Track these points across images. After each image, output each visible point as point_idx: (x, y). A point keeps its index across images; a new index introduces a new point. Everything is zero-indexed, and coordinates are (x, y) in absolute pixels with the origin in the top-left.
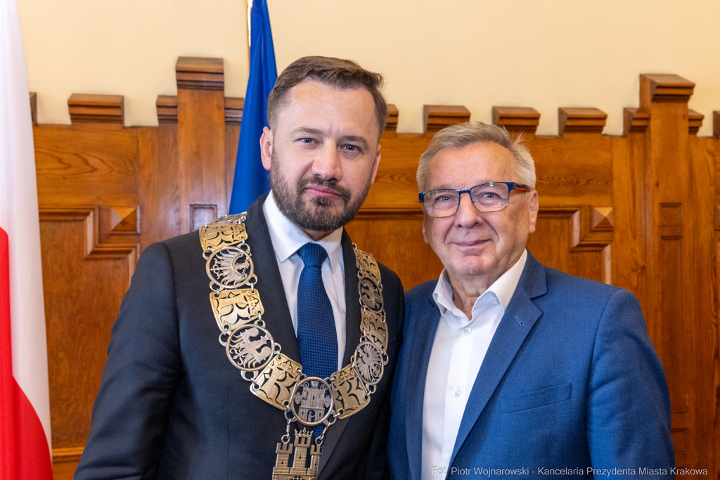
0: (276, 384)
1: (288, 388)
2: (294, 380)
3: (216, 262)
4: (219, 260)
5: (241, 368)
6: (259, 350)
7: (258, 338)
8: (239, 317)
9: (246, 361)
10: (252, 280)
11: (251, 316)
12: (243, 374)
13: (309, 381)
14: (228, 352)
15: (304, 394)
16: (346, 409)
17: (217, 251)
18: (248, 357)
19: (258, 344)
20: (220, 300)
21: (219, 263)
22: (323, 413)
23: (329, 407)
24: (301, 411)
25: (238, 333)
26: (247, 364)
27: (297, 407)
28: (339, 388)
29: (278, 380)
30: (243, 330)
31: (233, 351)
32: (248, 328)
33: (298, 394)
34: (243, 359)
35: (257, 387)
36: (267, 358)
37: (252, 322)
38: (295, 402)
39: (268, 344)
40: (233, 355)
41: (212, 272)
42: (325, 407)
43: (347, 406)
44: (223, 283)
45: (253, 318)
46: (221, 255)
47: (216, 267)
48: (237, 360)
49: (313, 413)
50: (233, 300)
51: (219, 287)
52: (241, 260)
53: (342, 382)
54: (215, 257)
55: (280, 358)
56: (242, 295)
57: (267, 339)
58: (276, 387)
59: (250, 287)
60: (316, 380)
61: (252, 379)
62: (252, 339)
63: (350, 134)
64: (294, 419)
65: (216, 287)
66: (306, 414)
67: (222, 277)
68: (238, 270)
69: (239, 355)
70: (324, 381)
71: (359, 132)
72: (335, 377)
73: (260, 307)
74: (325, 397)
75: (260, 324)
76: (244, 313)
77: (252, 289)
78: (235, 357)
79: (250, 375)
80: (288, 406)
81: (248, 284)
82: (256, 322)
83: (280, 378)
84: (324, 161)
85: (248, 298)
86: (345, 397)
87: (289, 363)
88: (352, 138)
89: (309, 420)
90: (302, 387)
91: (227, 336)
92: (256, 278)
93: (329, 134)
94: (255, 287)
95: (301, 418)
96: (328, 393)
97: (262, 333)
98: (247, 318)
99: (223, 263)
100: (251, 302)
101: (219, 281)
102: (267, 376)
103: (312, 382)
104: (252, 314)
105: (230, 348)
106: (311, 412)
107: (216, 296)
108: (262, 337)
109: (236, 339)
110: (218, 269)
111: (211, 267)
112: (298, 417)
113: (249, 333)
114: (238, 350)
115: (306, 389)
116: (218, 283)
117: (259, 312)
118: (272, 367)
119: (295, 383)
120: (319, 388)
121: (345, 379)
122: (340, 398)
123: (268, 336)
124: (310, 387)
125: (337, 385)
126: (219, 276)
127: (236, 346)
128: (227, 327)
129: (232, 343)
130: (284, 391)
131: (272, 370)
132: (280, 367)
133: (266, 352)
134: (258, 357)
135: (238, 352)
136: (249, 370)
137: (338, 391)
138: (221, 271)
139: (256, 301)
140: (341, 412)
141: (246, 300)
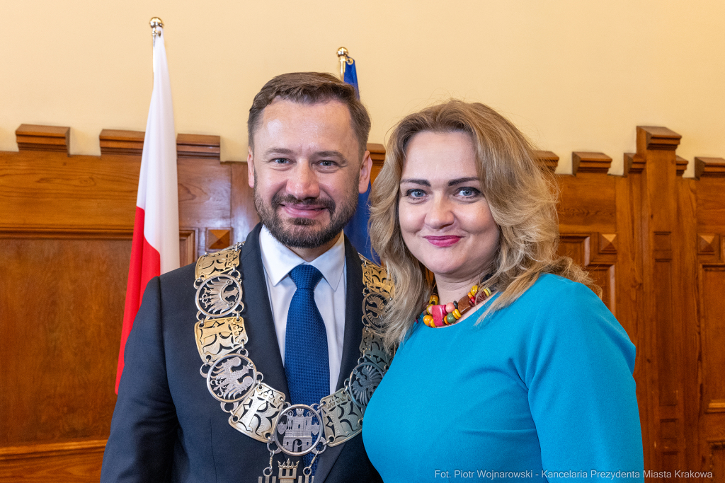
0: (256, 415)
1: (270, 418)
2: (276, 410)
3: (206, 291)
4: (208, 289)
5: (221, 399)
6: (240, 380)
7: (240, 368)
8: (222, 347)
9: (227, 392)
10: (239, 308)
11: (235, 346)
12: (223, 406)
13: (294, 410)
14: (209, 383)
15: (289, 424)
16: (336, 435)
17: (208, 280)
18: (229, 388)
19: (240, 374)
20: (204, 330)
21: (209, 291)
22: (311, 441)
23: (317, 435)
24: (285, 441)
25: (219, 364)
26: (227, 395)
27: (281, 437)
28: (329, 413)
29: (258, 411)
30: (224, 360)
31: (214, 382)
32: (230, 358)
33: (282, 424)
34: (224, 390)
35: (235, 419)
36: (249, 388)
37: (235, 352)
38: (278, 433)
39: (250, 373)
40: (213, 387)
41: (200, 301)
42: (312, 435)
43: (338, 433)
44: (211, 312)
45: (237, 347)
46: (211, 284)
47: (205, 296)
48: (217, 392)
49: (299, 442)
50: (217, 330)
51: (205, 317)
52: (230, 288)
53: (332, 407)
54: (205, 286)
55: (261, 388)
56: (227, 323)
57: (250, 368)
58: (256, 418)
59: (235, 315)
60: (302, 408)
61: (231, 412)
62: (234, 369)
63: (322, 150)
64: (278, 451)
65: (202, 316)
66: (291, 445)
67: (209, 306)
68: (226, 298)
69: (220, 386)
70: (311, 407)
71: (333, 147)
72: (324, 402)
73: (244, 335)
74: (313, 423)
75: (243, 352)
76: (227, 343)
77: (237, 317)
78: (216, 389)
79: (230, 406)
80: (269, 438)
81: (235, 312)
82: (239, 352)
83: (260, 409)
84: (296, 181)
85: (232, 327)
86: (336, 422)
87: (270, 392)
88: (325, 154)
89: (296, 449)
90: (286, 416)
91: (209, 366)
92: (243, 306)
93: (300, 152)
94: (241, 314)
95: (286, 449)
96: (315, 420)
97: (244, 362)
98: (230, 348)
99: (212, 292)
100: (235, 331)
101: (206, 310)
102: (247, 407)
103: (297, 409)
104: (235, 343)
105: (211, 379)
106: (297, 442)
107: (201, 326)
108: (244, 366)
109: (218, 370)
110: (207, 298)
111: (200, 296)
112: (282, 448)
113: (231, 363)
114: (219, 380)
115: (290, 417)
116: (204, 313)
117: (243, 340)
118: (252, 398)
119: (277, 413)
120: (305, 414)
121: (336, 404)
122: (330, 424)
123: (251, 365)
124: (295, 415)
125: (327, 410)
126: (206, 305)
127: (217, 377)
128: (209, 357)
129: (213, 374)
130: (265, 423)
131: (252, 400)
132: (262, 397)
133: (248, 381)
134: (240, 387)
135: (219, 383)
136: (229, 401)
137: (328, 417)
138: (209, 300)
139: (240, 329)
140: (332, 439)
141: (230, 328)
